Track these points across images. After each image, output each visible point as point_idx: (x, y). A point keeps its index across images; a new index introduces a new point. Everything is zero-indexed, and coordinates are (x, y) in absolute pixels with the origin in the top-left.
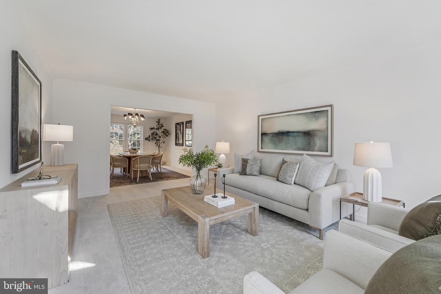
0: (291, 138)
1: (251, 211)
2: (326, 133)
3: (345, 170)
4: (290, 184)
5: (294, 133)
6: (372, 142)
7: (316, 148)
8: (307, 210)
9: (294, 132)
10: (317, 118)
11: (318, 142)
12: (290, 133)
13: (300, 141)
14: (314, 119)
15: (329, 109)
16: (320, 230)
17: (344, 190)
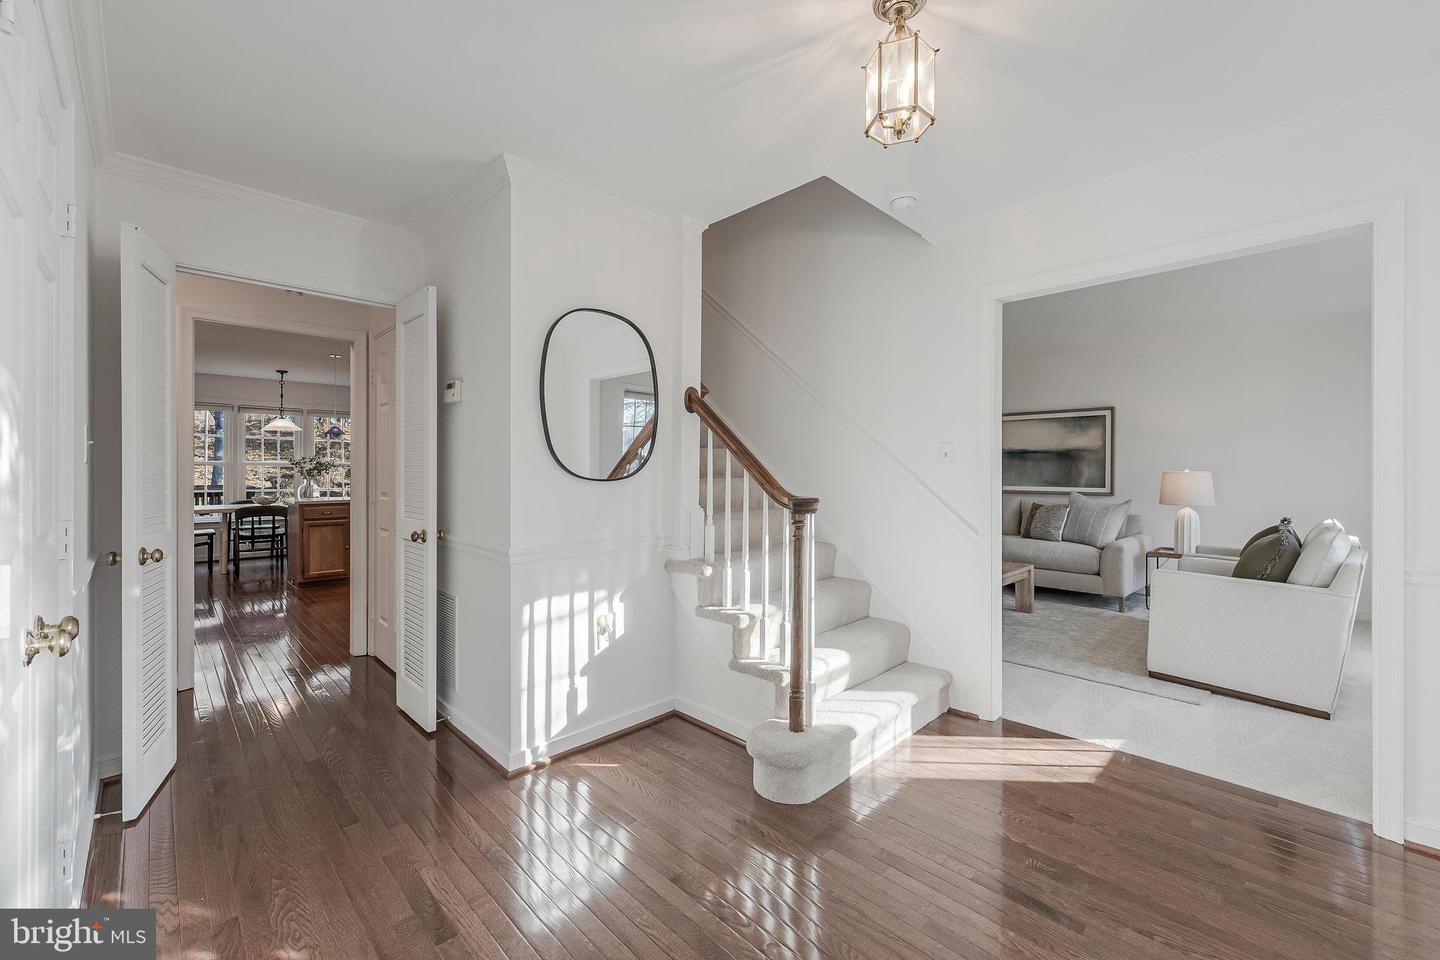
0: (1030, 464)
1: (1025, 575)
2: (1101, 455)
3: (1137, 516)
4: (1058, 541)
5: (1037, 454)
6: (1187, 471)
7: (1083, 481)
8: (1098, 574)
9: (1036, 452)
10: (1084, 429)
11: (1087, 471)
12: (1029, 455)
13: (1050, 469)
14: (1078, 429)
15: (1108, 413)
16: (1122, 598)
17: (1142, 546)
